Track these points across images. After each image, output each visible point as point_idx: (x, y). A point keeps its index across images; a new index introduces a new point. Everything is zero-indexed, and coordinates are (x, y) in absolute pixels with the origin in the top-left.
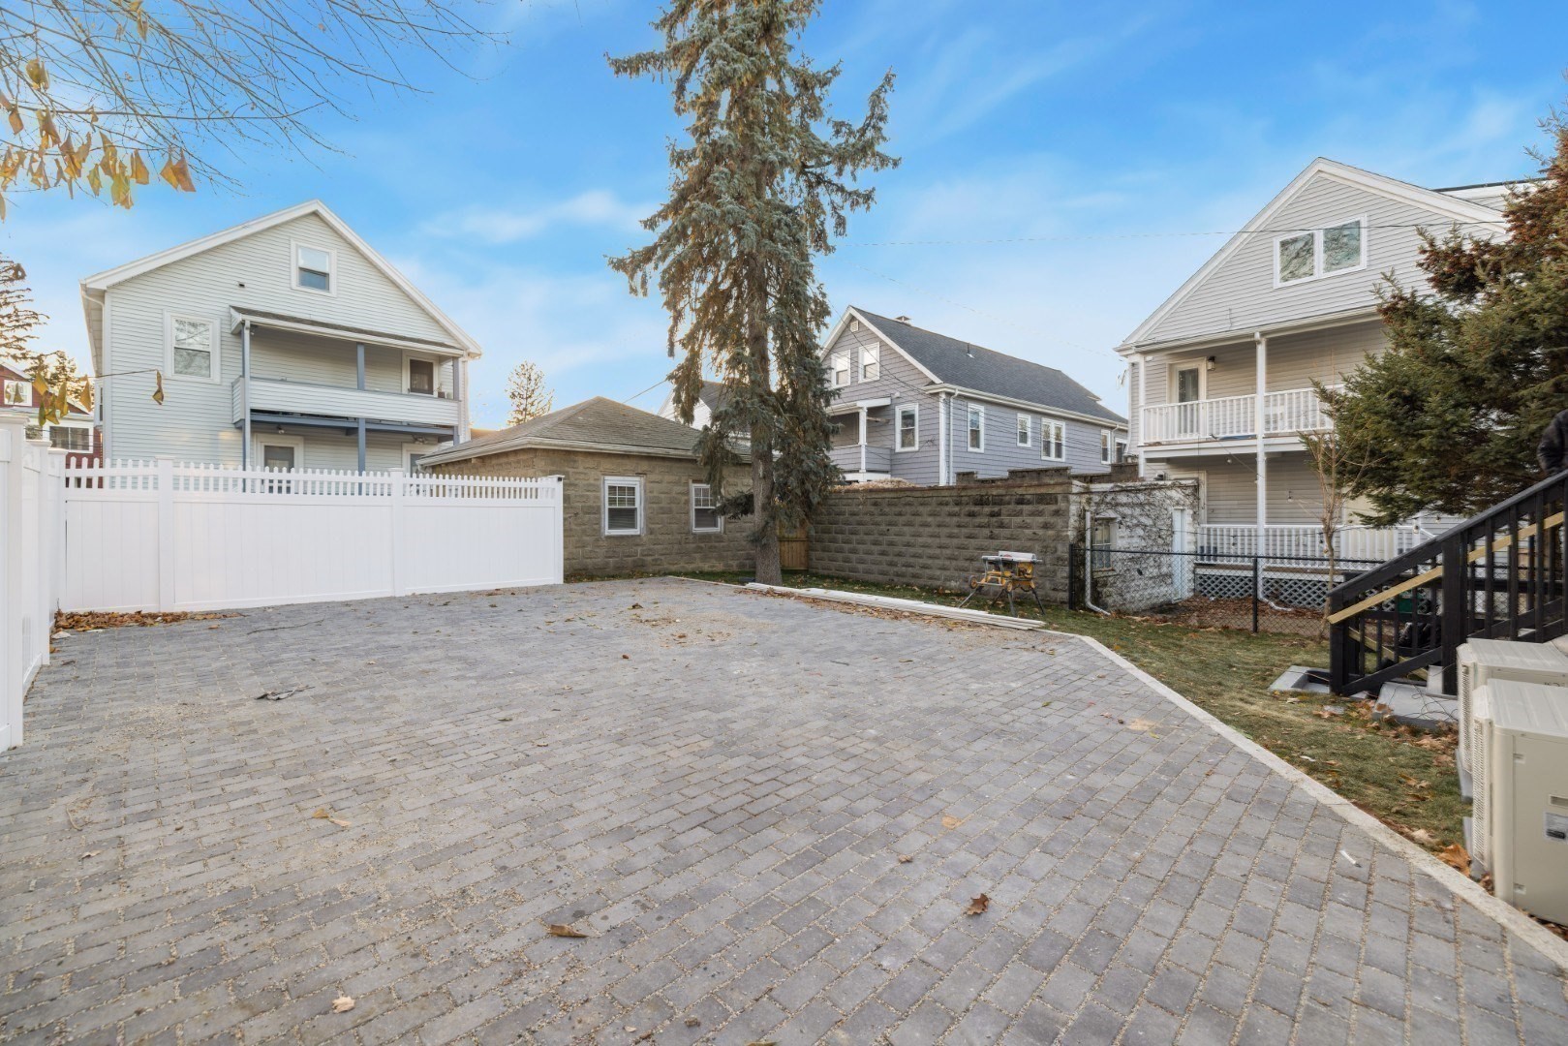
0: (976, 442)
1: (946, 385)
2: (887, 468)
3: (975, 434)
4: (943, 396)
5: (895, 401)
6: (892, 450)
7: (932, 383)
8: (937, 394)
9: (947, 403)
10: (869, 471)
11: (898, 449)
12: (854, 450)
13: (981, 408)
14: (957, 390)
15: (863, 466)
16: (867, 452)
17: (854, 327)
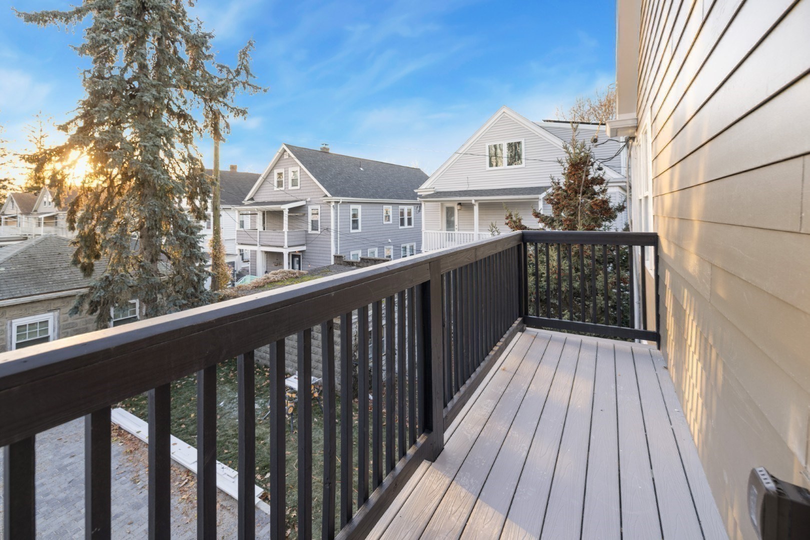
0: (355, 227)
1: (334, 198)
2: (304, 242)
3: (355, 222)
4: (333, 204)
5: (308, 203)
6: (307, 231)
7: (326, 196)
8: (330, 202)
9: (335, 208)
10: (289, 247)
11: (310, 231)
12: (280, 234)
13: (359, 207)
14: (341, 199)
15: (286, 245)
16: (288, 235)
17: (286, 157)
